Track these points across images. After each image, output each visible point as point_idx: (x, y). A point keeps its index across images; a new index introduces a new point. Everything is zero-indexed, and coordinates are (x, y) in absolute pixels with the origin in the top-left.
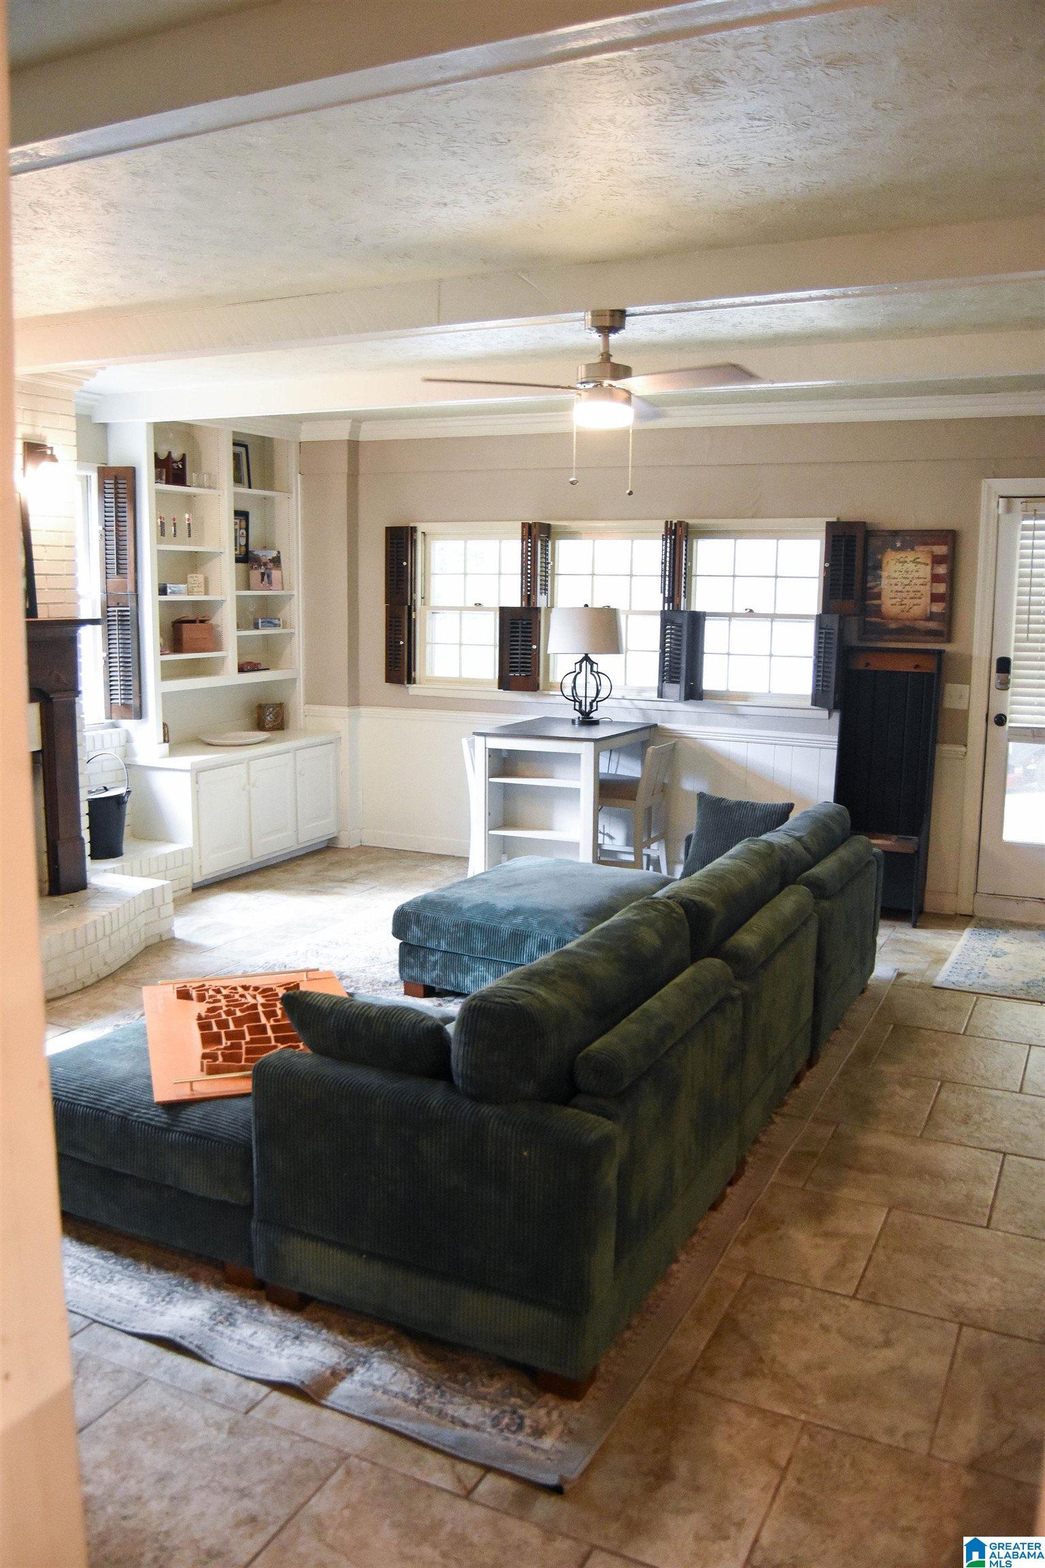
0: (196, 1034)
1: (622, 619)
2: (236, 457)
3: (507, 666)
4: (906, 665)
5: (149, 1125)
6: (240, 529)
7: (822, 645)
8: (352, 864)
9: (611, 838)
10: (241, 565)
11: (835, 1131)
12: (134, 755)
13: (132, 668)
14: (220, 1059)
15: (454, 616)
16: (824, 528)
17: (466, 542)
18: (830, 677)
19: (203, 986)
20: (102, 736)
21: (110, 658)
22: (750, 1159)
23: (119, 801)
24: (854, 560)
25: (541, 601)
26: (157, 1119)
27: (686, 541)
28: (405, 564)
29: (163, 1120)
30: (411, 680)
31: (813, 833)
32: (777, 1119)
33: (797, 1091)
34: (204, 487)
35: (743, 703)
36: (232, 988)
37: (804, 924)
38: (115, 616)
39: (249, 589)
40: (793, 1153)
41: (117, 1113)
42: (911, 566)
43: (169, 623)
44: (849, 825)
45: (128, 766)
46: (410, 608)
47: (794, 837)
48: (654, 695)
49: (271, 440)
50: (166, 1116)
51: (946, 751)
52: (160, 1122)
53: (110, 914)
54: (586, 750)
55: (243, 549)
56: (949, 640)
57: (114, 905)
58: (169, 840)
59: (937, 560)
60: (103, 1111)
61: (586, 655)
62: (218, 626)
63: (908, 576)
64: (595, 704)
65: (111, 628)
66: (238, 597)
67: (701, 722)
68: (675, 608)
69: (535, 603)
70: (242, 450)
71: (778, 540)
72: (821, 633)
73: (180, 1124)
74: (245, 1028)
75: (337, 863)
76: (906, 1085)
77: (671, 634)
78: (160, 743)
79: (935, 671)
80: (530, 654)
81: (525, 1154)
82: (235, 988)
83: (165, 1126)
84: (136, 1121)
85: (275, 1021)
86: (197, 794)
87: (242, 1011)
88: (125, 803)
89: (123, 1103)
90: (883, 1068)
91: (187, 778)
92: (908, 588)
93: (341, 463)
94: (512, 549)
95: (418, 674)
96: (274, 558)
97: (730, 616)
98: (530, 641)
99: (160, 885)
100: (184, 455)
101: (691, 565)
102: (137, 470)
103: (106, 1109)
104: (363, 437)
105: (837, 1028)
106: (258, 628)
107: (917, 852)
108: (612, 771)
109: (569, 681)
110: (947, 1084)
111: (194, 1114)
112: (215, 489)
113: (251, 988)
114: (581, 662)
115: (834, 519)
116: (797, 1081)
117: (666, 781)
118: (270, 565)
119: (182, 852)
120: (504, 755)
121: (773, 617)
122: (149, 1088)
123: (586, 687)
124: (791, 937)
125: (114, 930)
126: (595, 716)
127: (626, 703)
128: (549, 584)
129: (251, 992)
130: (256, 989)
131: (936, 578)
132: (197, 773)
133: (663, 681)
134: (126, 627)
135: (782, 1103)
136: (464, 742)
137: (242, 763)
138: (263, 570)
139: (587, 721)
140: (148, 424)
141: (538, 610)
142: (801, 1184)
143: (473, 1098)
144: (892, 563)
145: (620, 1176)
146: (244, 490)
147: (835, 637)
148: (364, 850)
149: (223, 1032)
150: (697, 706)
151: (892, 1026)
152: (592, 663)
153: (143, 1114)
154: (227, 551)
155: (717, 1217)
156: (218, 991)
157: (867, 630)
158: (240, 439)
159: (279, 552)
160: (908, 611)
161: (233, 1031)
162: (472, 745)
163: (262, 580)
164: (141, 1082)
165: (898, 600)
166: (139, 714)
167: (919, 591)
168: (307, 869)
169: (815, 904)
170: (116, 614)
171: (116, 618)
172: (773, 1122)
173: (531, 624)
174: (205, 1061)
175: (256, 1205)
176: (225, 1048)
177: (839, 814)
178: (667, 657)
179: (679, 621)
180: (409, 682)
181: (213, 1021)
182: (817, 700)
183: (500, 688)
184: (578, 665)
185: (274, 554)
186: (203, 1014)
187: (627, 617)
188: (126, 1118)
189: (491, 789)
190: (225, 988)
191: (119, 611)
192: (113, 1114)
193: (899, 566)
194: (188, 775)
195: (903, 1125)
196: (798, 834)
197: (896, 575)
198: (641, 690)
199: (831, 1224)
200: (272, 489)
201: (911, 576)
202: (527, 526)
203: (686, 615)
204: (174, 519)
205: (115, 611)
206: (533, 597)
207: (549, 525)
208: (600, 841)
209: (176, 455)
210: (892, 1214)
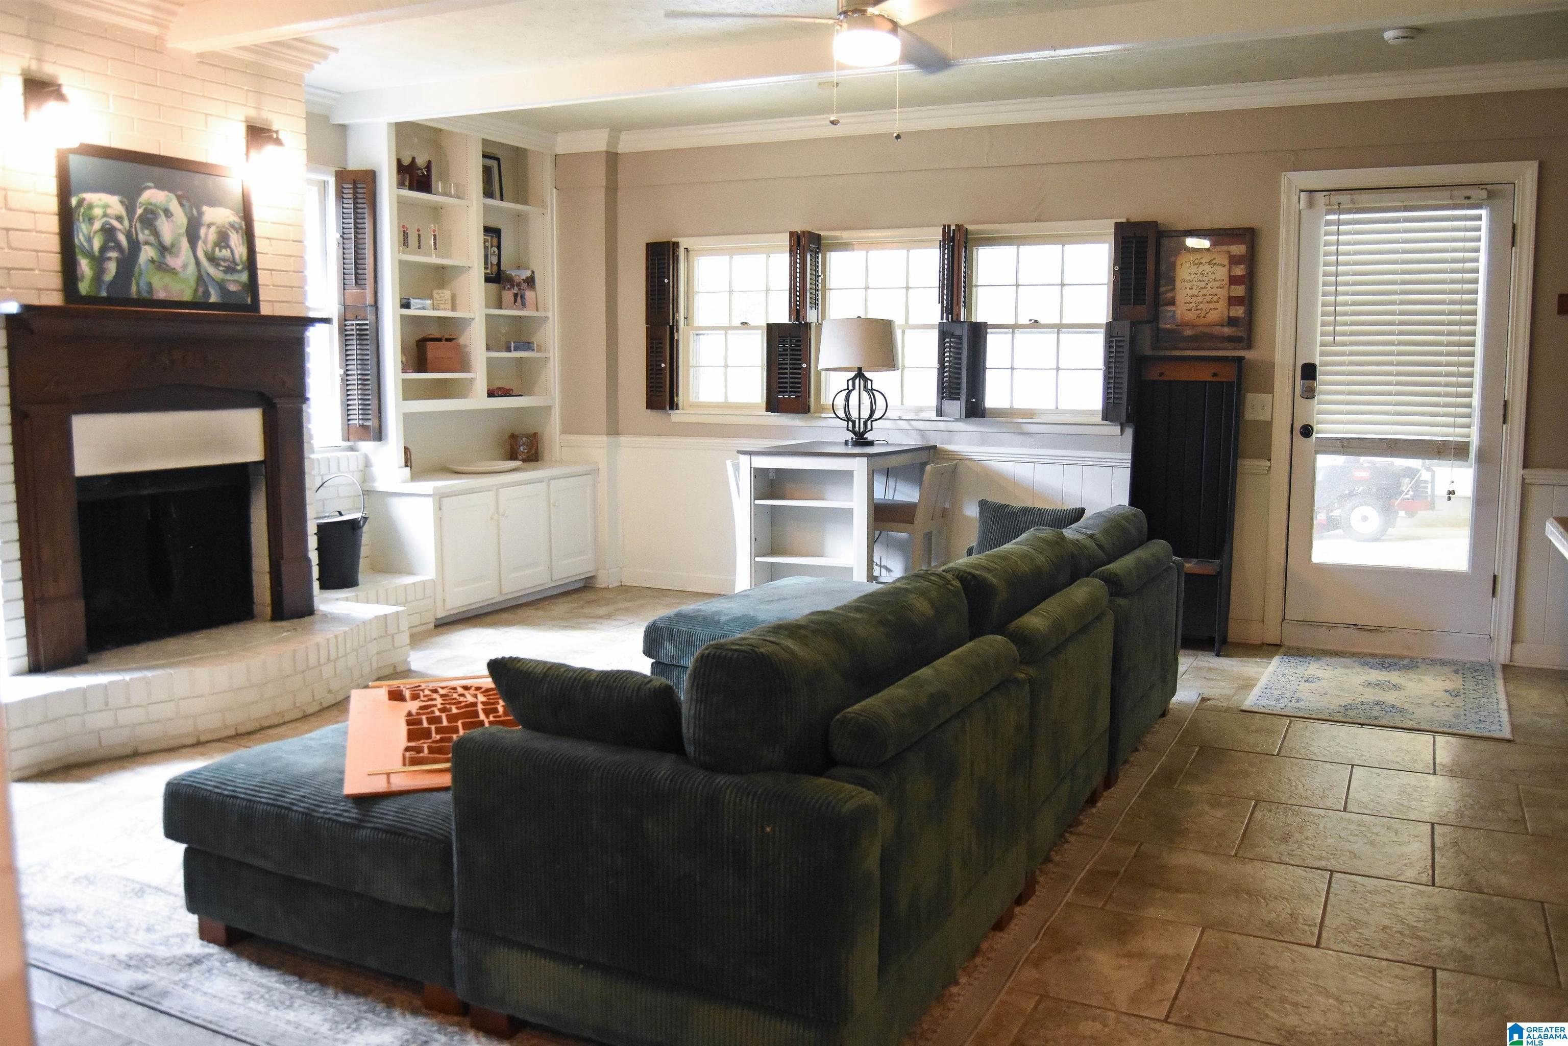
0: (403, 729)
1: (898, 334)
2: (487, 170)
3: (775, 386)
4: (1204, 374)
5: (337, 822)
6: (492, 246)
7: (1113, 355)
8: (608, 602)
9: (889, 570)
10: (493, 286)
11: (1138, 850)
12: (373, 480)
13: (372, 385)
14: (426, 751)
15: (719, 336)
16: (1112, 230)
17: (731, 258)
18: (1121, 388)
19: (419, 686)
20: (338, 459)
21: (348, 375)
22: (1042, 879)
23: (354, 526)
24: (1145, 263)
25: (811, 316)
26: (346, 814)
27: (965, 248)
28: (666, 281)
29: (354, 815)
30: (673, 406)
31: (1107, 532)
32: (1072, 839)
33: (1094, 810)
34: (451, 196)
35: (1031, 421)
36: (451, 689)
37: (1098, 618)
38: (352, 330)
39: (500, 307)
40: (1091, 872)
41: (301, 809)
42: (1207, 268)
43: (412, 342)
44: (1146, 529)
45: (367, 493)
46: (672, 328)
47: (1086, 534)
48: (933, 415)
49: (524, 151)
50: (356, 811)
51: (1248, 466)
52: (350, 818)
53: (336, 637)
54: (859, 467)
55: (495, 268)
56: (1249, 346)
57: (340, 629)
58: (410, 572)
59: (1234, 261)
60: (286, 808)
61: (860, 369)
62: (466, 346)
63: (1204, 278)
64: (869, 423)
65: (348, 343)
66: (488, 317)
67: (983, 443)
68: (955, 318)
69: (804, 318)
70: (494, 163)
71: (1063, 246)
72: (1111, 342)
73: (372, 819)
74: (459, 724)
75: (594, 601)
76: (1215, 804)
77: (950, 347)
78: (401, 467)
79: (1235, 379)
80: (799, 374)
81: (768, 829)
82: (455, 689)
83: (356, 822)
84: (322, 818)
85: (494, 717)
86: (440, 521)
87: (458, 708)
88: (360, 528)
89: (309, 798)
90: (1189, 788)
91: (429, 503)
92: (1204, 291)
93: (598, 176)
94: (781, 262)
95: (681, 399)
96: (527, 278)
97: (1014, 327)
98: (800, 360)
99: (394, 611)
100: (429, 162)
101: (972, 272)
102: (377, 174)
103: (288, 805)
104: (622, 148)
105: (1137, 750)
106: (510, 352)
107: (1220, 573)
108: (889, 496)
109: (840, 401)
110: (1262, 804)
111: (389, 808)
112: (462, 199)
113: (473, 688)
114: (854, 379)
115: (1124, 220)
116: (1092, 800)
117: (947, 506)
118: (524, 285)
119: (424, 583)
120: (772, 476)
121: (1059, 328)
122: (341, 782)
123: (860, 406)
124: (1084, 629)
125: (340, 655)
126: (869, 436)
127: (903, 424)
128: (820, 298)
129: (472, 691)
130: (478, 689)
131: (1234, 280)
132: (440, 498)
133: (942, 398)
134: (365, 342)
135: (1075, 823)
136: (729, 464)
137: (489, 491)
138: (516, 290)
139: (861, 440)
140: (390, 124)
141: (808, 325)
142: (1100, 905)
143: (706, 767)
144: (1186, 266)
145: (883, 860)
146: (496, 203)
147: (1126, 349)
148: (623, 589)
149: (433, 727)
150: (981, 424)
151: (1197, 749)
152: (866, 380)
153: (331, 810)
154: (476, 265)
155: (1002, 940)
156: (435, 691)
157: (1159, 337)
158: (491, 150)
159: (533, 272)
160: (1204, 317)
161: (447, 726)
162: (737, 468)
163: (515, 301)
164: (332, 776)
165: (1193, 304)
166: (379, 435)
167: (1216, 295)
168: (562, 607)
169: (1110, 601)
170: (354, 327)
171: (354, 333)
172: (1067, 841)
173: (800, 341)
174: (408, 754)
175: (457, 910)
176: (434, 742)
177: (1135, 515)
178: (947, 372)
179: (958, 333)
180: (671, 408)
181: (424, 718)
182: (1109, 414)
183: (767, 411)
184: (850, 382)
185: (528, 274)
186: (414, 711)
187: (903, 332)
188: (311, 816)
189: (757, 512)
190: (443, 688)
191: (357, 325)
192: (296, 811)
193: (1194, 269)
194: (430, 500)
195: (1215, 843)
196: (1090, 532)
197: (1191, 277)
198: (920, 410)
199: (1133, 945)
200: (525, 203)
201: (1206, 279)
202: (795, 237)
203: (966, 326)
204: (418, 230)
205: (353, 325)
206: (802, 314)
207: (819, 236)
208: (876, 573)
209: (421, 161)
210: (1206, 934)
